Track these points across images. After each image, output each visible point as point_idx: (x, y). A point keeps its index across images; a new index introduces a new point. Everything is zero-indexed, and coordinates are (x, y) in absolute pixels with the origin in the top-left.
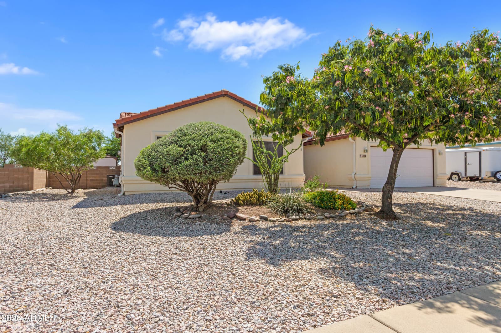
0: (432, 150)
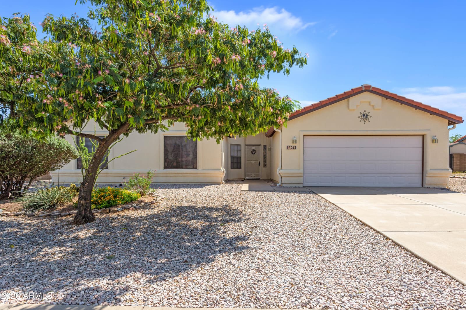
0: (422, 136)
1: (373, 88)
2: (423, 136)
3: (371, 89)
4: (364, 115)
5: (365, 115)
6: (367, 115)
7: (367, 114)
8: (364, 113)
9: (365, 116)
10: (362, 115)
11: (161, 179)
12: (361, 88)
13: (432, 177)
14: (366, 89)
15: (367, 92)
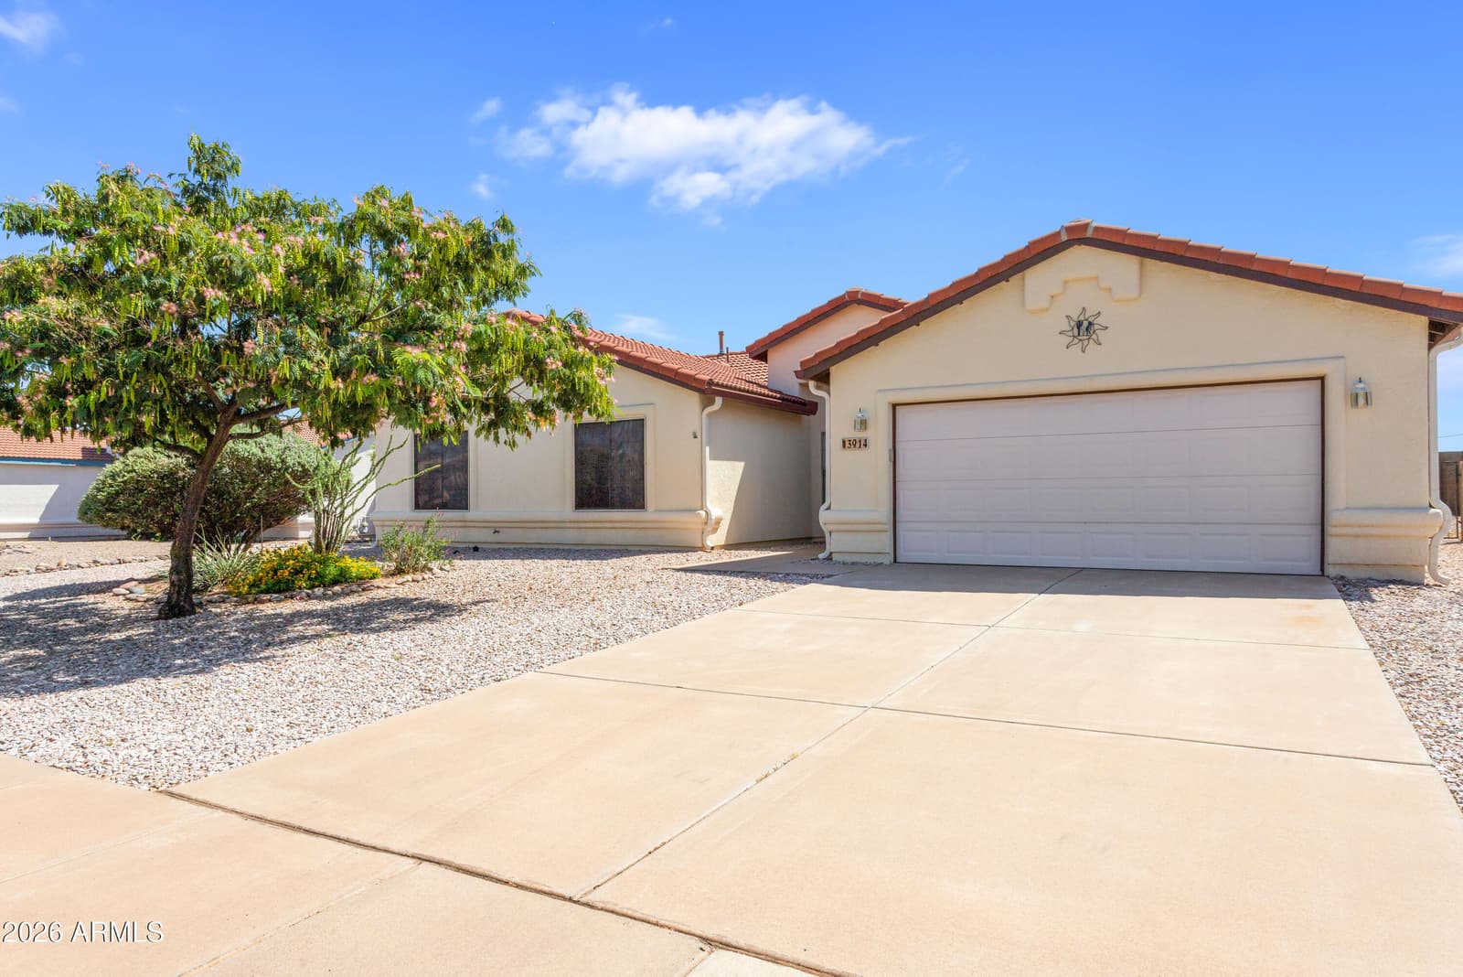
1: (1097, 229)
2: (1322, 379)
3: (1089, 234)
4: (1079, 325)
5: (1086, 324)
6: (1090, 324)
7: (1091, 320)
8: (1082, 318)
9: (1084, 328)
10: (1073, 324)
11: (570, 536)
12: (1058, 234)
13: (1357, 536)
14: (1071, 238)
15: (1076, 246)
